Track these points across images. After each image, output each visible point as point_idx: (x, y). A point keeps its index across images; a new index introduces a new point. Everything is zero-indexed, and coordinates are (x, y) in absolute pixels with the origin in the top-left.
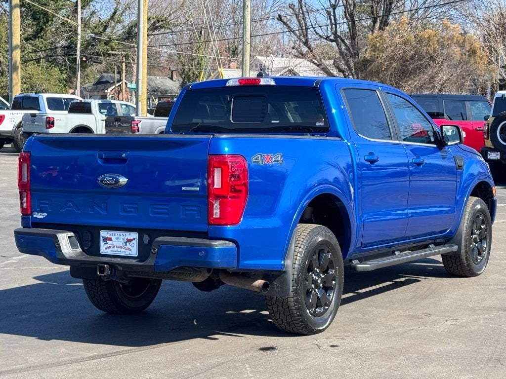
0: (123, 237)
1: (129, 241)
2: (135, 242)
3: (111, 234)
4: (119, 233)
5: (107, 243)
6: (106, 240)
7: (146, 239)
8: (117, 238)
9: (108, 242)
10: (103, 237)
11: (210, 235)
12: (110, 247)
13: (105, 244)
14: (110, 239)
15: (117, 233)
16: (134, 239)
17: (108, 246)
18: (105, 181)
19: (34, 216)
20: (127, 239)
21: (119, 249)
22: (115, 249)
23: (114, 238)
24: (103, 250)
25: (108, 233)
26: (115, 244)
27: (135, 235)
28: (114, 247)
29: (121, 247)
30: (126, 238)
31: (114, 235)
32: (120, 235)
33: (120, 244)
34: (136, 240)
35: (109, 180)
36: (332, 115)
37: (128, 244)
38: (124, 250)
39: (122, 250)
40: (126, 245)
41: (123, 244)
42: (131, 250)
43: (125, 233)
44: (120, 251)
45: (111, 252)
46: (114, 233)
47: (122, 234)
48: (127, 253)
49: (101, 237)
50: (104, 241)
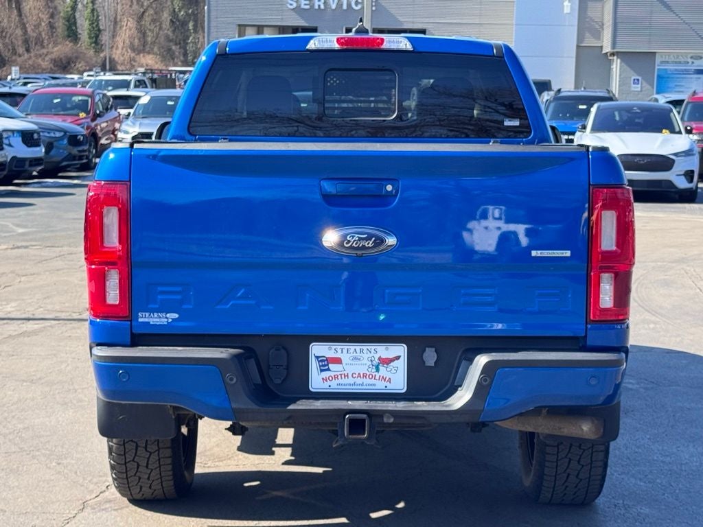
0: (370, 355)
1: (386, 362)
2: (401, 366)
3: (340, 351)
4: (358, 348)
5: (328, 370)
6: (325, 363)
7: (430, 357)
8: (355, 358)
9: (331, 366)
10: (317, 357)
11: (589, 342)
12: (336, 377)
13: (322, 371)
14: (338, 361)
15: (353, 348)
16: (398, 358)
17: (332, 374)
18: (349, 242)
19: (140, 320)
20: (380, 359)
21: (359, 381)
22: (351, 380)
23: (345, 358)
24: (317, 381)
25: (330, 349)
26: (349, 370)
27: (400, 350)
28: (346, 376)
29: (365, 376)
30: (377, 357)
31: (345, 351)
32: (361, 351)
33: (363, 369)
34: (402, 358)
35: (360, 239)
37: (381, 368)
38: (373, 381)
39: (368, 381)
40: (378, 370)
41: (370, 370)
42: (390, 380)
43: (373, 348)
44: (363, 385)
45: (339, 387)
46: (346, 347)
47: (365, 348)
48: (380, 387)
49: (313, 357)
50: (320, 367)
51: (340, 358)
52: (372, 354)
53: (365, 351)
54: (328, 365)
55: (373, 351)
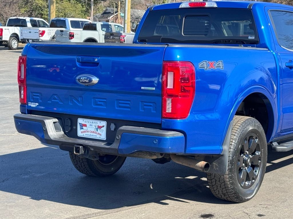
0: (95, 124)
1: (100, 127)
2: (104, 129)
3: (86, 122)
4: (92, 121)
5: (83, 129)
6: (82, 126)
7: (113, 127)
8: (91, 125)
9: (84, 127)
10: (80, 124)
11: (163, 126)
12: (85, 132)
13: (81, 129)
14: (85, 126)
15: (90, 121)
16: (103, 126)
17: (84, 130)
18: (81, 80)
19: (29, 105)
20: (98, 126)
21: (92, 134)
22: (89, 133)
23: (88, 125)
24: (80, 133)
25: (83, 121)
26: (89, 130)
27: (104, 123)
28: (88, 132)
29: (93, 132)
31: (88, 122)
32: (93, 123)
33: (93, 130)
34: (105, 126)
35: (85, 79)
36: (261, 30)
37: (98, 130)
38: (96, 135)
39: (94, 134)
40: (97, 131)
41: (95, 130)
42: (101, 135)
43: (96, 122)
44: (93, 135)
45: (86, 136)
46: (88, 121)
47: (94, 121)
48: (98, 137)
49: (79, 123)
50: (81, 127)
51: (86, 125)
52: (96, 124)
53: (94, 123)
54: (82, 127)
55: (96, 123)
